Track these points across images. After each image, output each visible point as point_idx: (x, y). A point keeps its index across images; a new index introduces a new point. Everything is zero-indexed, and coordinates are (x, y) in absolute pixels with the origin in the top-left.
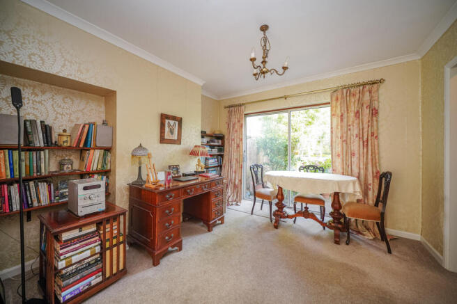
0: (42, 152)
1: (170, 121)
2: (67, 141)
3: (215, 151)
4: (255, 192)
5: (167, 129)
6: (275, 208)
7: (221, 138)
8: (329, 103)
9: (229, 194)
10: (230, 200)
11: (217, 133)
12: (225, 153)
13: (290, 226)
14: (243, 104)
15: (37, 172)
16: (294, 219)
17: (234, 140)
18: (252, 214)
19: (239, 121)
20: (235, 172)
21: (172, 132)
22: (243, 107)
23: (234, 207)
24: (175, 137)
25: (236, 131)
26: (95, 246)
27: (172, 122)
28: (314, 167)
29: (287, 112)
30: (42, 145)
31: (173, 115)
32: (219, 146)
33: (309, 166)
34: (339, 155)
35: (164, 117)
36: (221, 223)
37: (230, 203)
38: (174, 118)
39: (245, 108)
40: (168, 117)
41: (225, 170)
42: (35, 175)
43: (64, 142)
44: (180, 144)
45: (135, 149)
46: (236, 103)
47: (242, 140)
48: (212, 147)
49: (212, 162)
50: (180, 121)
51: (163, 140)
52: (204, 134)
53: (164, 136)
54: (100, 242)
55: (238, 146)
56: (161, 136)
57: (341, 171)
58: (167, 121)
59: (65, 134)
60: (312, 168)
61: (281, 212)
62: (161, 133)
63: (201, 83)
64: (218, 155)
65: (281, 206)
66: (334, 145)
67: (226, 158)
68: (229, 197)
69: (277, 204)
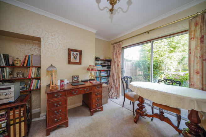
0: (5, 69)
1: (74, 52)
2: (18, 64)
3: (105, 68)
4: (124, 94)
5: (72, 57)
6: (136, 107)
7: (110, 61)
8: (187, 30)
9: (113, 92)
10: (113, 95)
11: (107, 58)
12: (111, 69)
13: (147, 123)
14: (121, 41)
15: (3, 78)
16: (151, 118)
17: (116, 62)
18: (123, 106)
19: (119, 51)
20: (116, 80)
21: (75, 58)
22: (121, 43)
23: (114, 100)
24: (78, 61)
25: (117, 57)
26: (2, 123)
27: (75, 53)
28: (171, 80)
29: (150, 43)
30: (4, 65)
31: (76, 49)
32: (108, 65)
33: (167, 80)
34: (197, 73)
35: (70, 50)
36: (101, 111)
37: (113, 97)
38: (76, 51)
39: (122, 43)
40: (72, 50)
41: (111, 78)
42: (1, 79)
43: (16, 64)
44: (81, 64)
45: (49, 67)
46: (117, 41)
47: (120, 62)
48: (103, 66)
49: (103, 74)
50: (80, 52)
51: (70, 62)
52: (97, 59)
53: (70, 60)
54: (6, 121)
55: (118, 65)
56: (68, 60)
57: (201, 86)
58: (72, 52)
59: (18, 60)
60: (170, 81)
61: (142, 111)
62: (69, 58)
63: (95, 31)
64: (108, 70)
65: (141, 106)
66: (192, 63)
67: (111, 72)
68: (113, 93)
69: (138, 105)
